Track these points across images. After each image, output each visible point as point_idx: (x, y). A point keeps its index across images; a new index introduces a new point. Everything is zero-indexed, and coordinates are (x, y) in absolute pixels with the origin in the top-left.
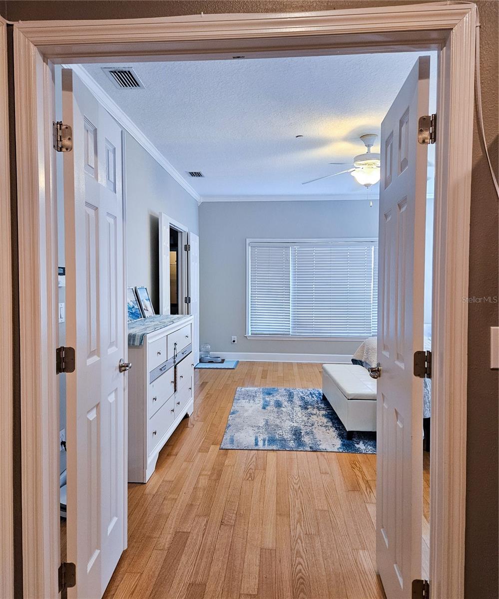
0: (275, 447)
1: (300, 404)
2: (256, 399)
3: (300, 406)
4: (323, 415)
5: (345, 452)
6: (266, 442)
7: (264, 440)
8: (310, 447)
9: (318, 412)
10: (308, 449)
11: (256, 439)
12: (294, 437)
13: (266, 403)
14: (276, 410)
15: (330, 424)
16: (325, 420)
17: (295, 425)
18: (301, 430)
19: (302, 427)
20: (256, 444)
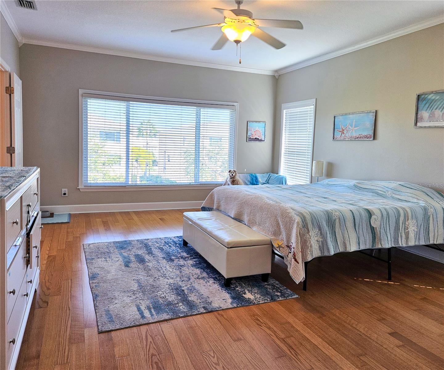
0: (165, 316)
1: (163, 256)
2: (113, 256)
3: (164, 258)
4: (193, 266)
5: (240, 307)
6: (153, 310)
7: (149, 308)
8: (204, 307)
9: (185, 262)
10: (202, 310)
11: (139, 309)
12: (179, 298)
13: (125, 260)
14: (141, 266)
15: (205, 275)
16: (198, 271)
17: (171, 281)
18: (181, 287)
19: (180, 283)
20: (143, 317)
